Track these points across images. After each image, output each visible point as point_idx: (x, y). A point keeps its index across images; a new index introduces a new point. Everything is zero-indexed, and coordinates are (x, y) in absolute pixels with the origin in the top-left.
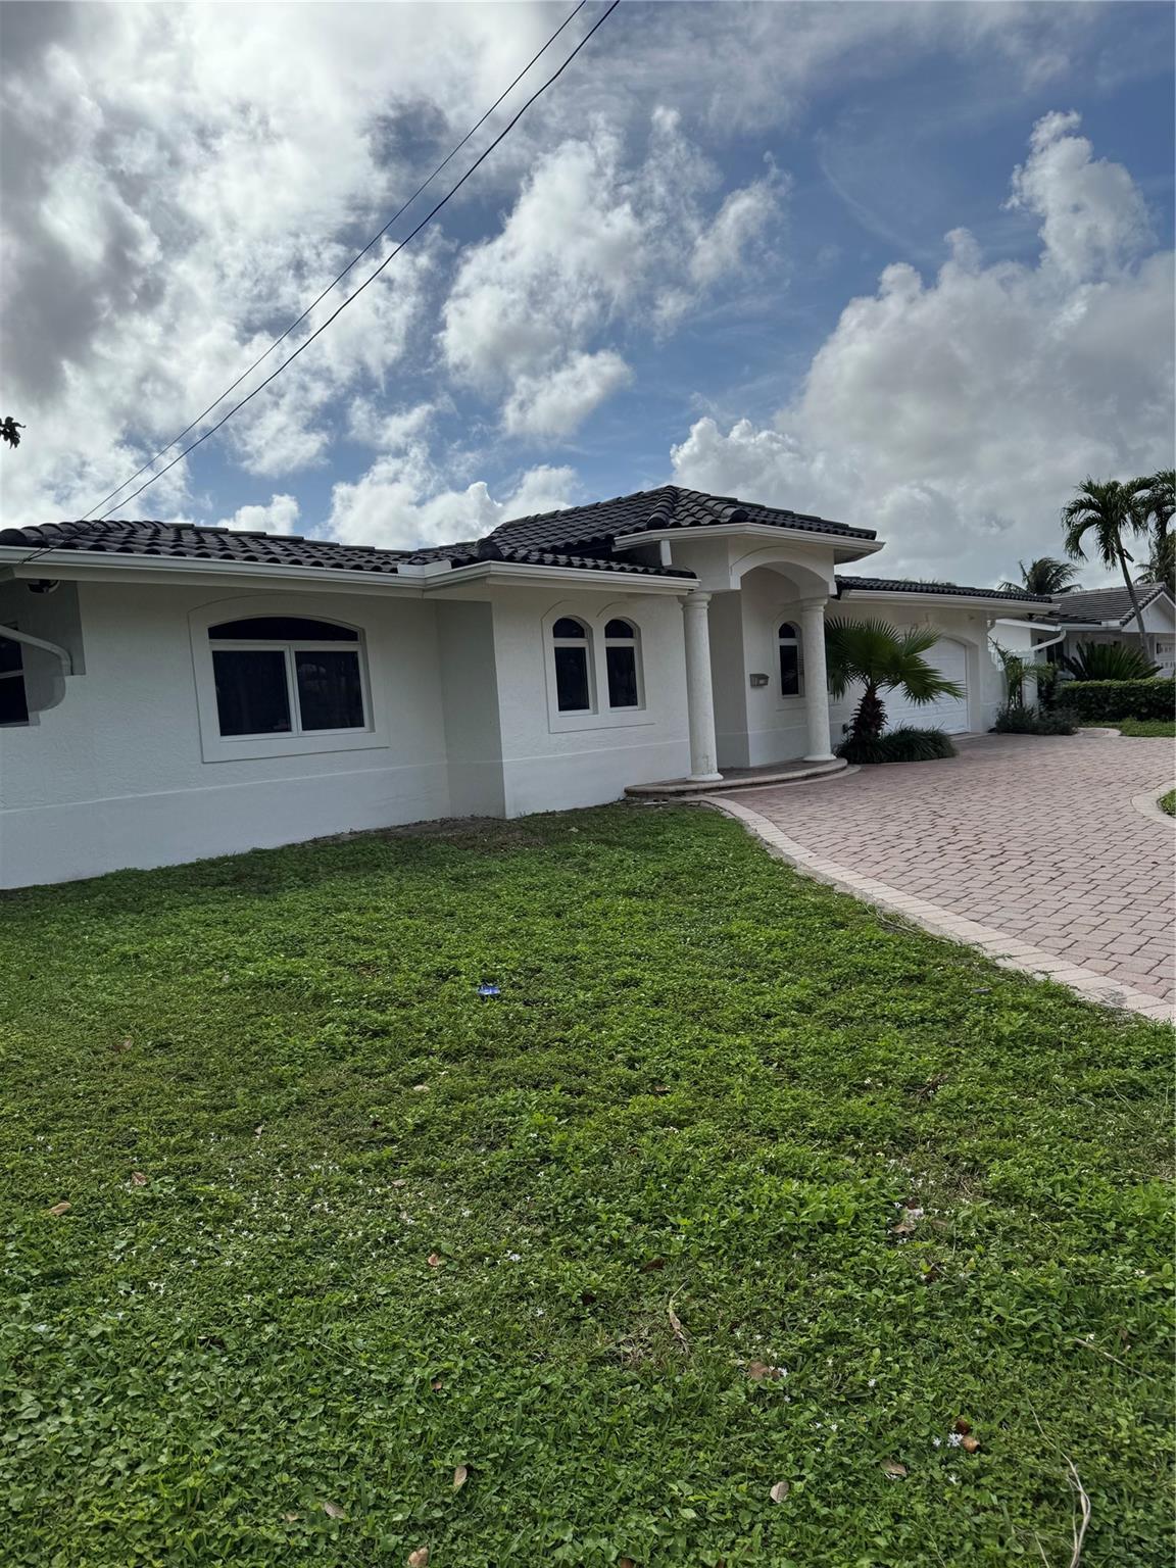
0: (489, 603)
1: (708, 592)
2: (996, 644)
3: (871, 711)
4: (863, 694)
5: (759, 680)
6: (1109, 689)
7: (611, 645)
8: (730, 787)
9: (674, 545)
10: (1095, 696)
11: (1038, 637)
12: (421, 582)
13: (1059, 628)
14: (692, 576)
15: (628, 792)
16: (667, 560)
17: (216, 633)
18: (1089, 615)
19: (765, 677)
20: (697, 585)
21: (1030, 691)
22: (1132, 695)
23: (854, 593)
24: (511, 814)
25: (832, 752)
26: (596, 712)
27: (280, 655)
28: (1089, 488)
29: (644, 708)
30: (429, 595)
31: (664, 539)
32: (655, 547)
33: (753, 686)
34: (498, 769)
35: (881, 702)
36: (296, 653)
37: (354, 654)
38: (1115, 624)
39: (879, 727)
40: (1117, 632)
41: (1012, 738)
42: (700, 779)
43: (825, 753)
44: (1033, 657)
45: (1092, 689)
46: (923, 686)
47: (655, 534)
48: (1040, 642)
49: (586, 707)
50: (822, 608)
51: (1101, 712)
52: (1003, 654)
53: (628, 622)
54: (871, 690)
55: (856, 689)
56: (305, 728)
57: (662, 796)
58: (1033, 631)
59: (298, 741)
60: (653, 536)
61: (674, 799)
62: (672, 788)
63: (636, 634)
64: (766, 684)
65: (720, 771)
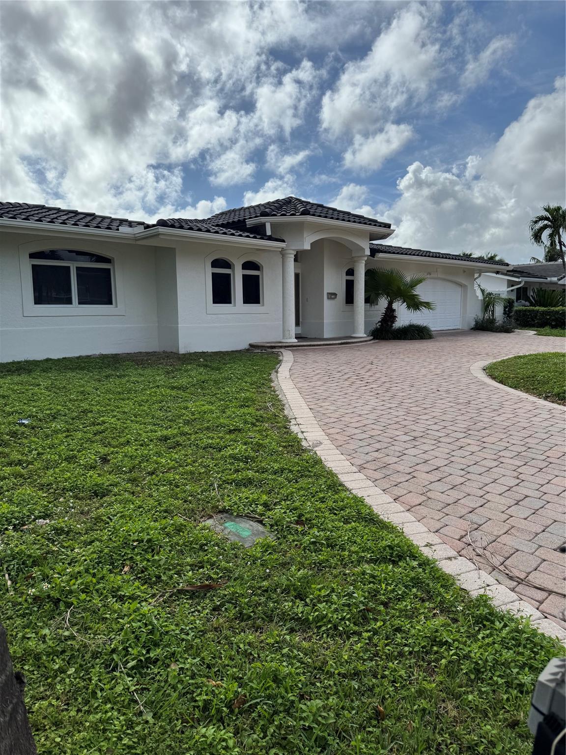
0: (175, 249)
1: (293, 250)
2: (479, 286)
3: (390, 315)
4: (386, 305)
5: (332, 296)
6: (538, 311)
7: (244, 274)
8: (299, 346)
9: (273, 225)
10: (530, 315)
11: (511, 284)
12: (133, 236)
13: (520, 280)
14: (283, 241)
15: (251, 345)
16: (269, 233)
17: (32, 256)
18: (544, 274)
19: (335, 295)
20: (285, 246)
21: (499, 311)
22: (549, 315)
23: (381, 255)
24: (182, 351)
25: (365, 333)
26: (235, 305)
27: (69, 268)
28: (547, 210)
29: (263, 305)
30: (139, 243)
31: (267, 222)
32: (263, 226)
33: (328, 298)
34: (176, 330)
35: (395, 310)
36: (77, 267)
37: (109, 270)
38: (555, 279)
39: (393, 322)
40: (556, 283)
41: (482, 333)
42: (285, 341)
43: (361, 332)
44: (506, 293)
45: (529, 311)
46: (414, 304)
47: (263, 219)
48: (512, 286)
49: (230, 303)
50: (364, 262)
51: (533, 323)
52: (483, 291)
53: (257, 263)
54: (390, 304)
55: (383, 303)
56: (79, 303)
57: (264, 348)
58: (508, 280)
59: (75, 309)
60: (262, 220)
61: (269, 350)
62: (268, 345)
63: (261, 268)
64: (336, 298)
65: (296, 338)
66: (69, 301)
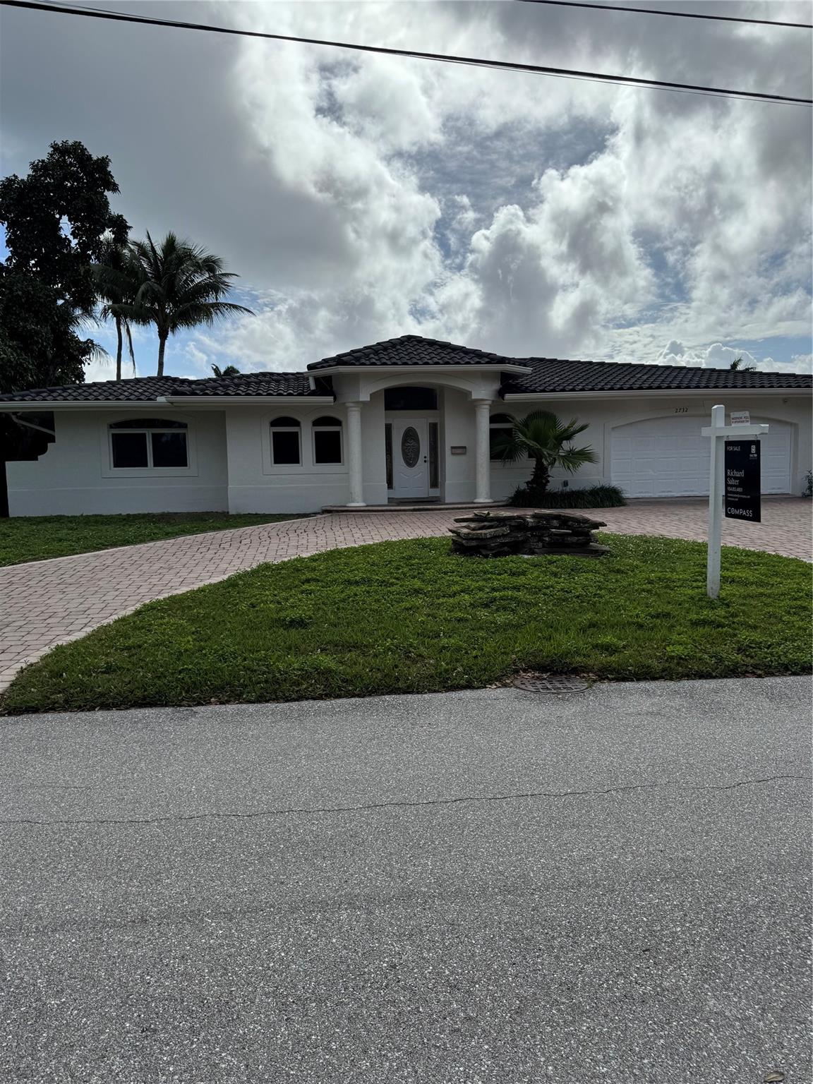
0: (225, 411)
3: (542, 474)
5: (459, 450)
14: (333, 395)
15: (322, 509)
17: (113, 426)
19: (465, 449)
24: (232, 512)
26: (304, 465)
27: (145, 434)
29: (344, 464)
36: (153, 434)
37: (184, 434)
39: (546, 484)
49: (298, 463)
54: (539, 459)
56: (155, 466)
59: (151, 471)
63: (342, 423)
64: (465, 453)
66: (146, 465)
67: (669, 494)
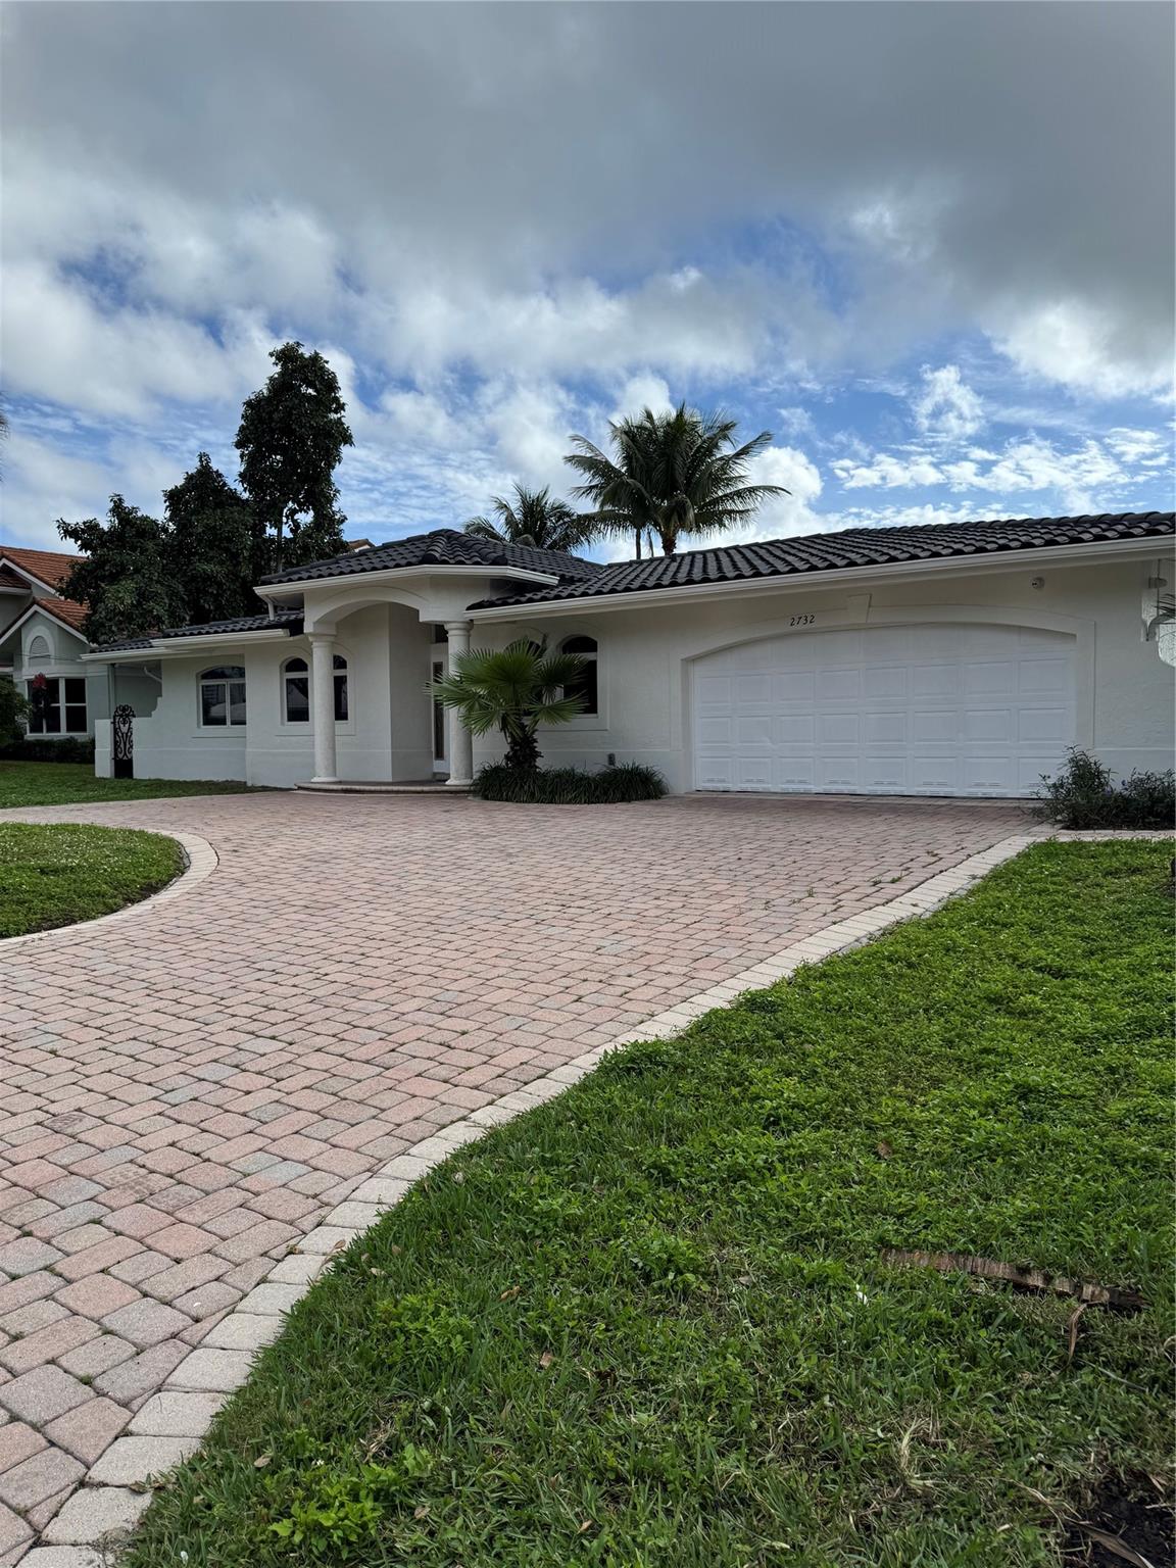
36: (230, 685)
67: (801, 788)
